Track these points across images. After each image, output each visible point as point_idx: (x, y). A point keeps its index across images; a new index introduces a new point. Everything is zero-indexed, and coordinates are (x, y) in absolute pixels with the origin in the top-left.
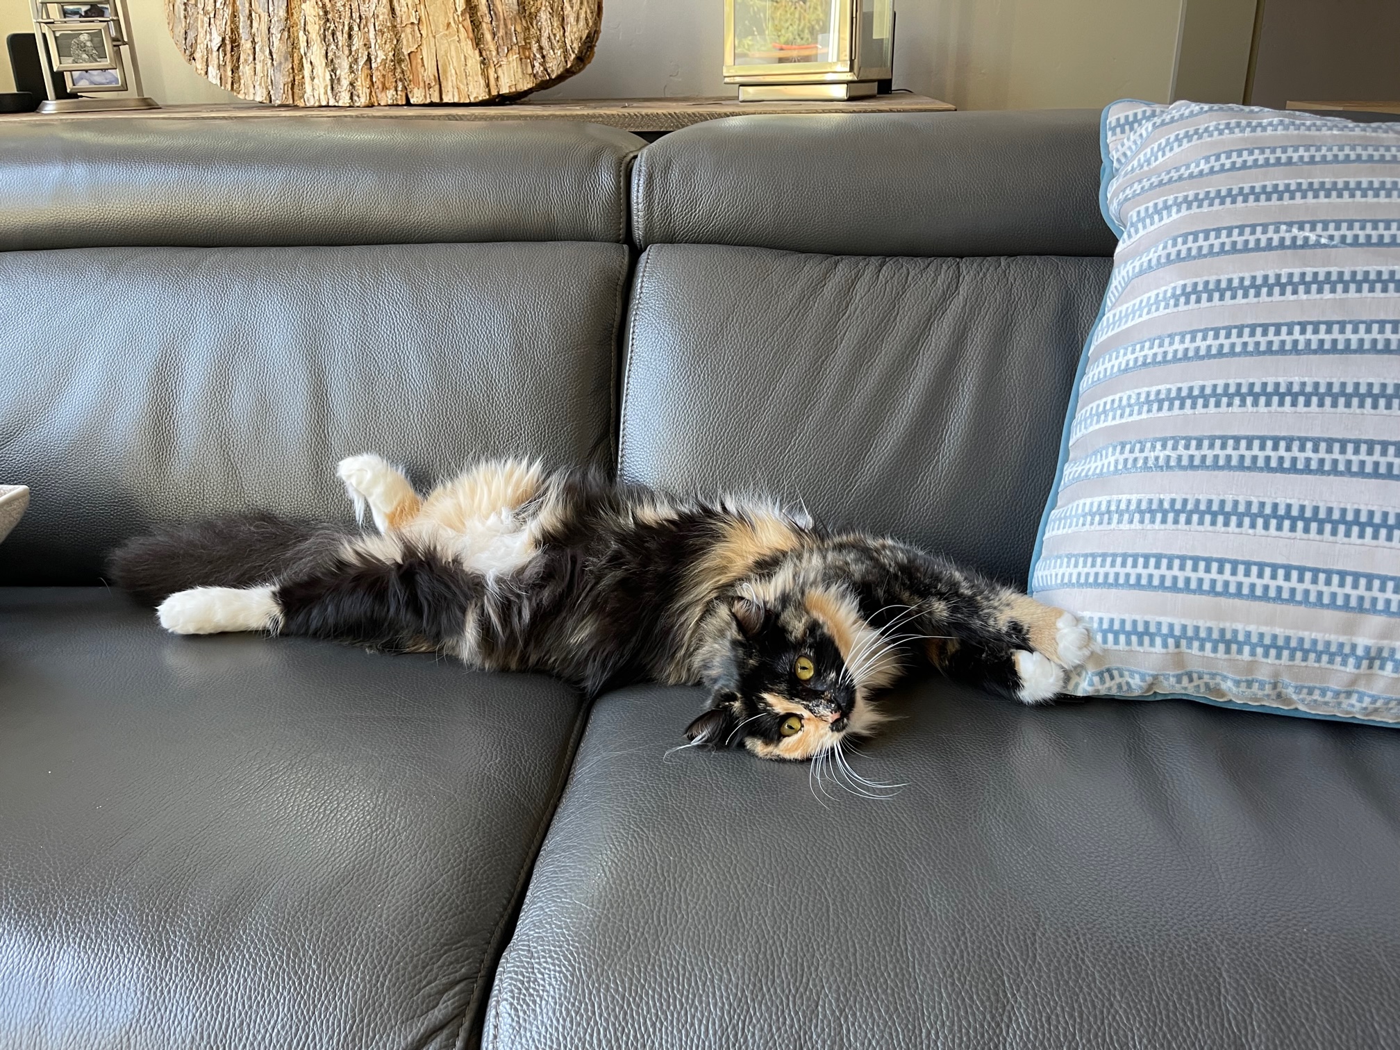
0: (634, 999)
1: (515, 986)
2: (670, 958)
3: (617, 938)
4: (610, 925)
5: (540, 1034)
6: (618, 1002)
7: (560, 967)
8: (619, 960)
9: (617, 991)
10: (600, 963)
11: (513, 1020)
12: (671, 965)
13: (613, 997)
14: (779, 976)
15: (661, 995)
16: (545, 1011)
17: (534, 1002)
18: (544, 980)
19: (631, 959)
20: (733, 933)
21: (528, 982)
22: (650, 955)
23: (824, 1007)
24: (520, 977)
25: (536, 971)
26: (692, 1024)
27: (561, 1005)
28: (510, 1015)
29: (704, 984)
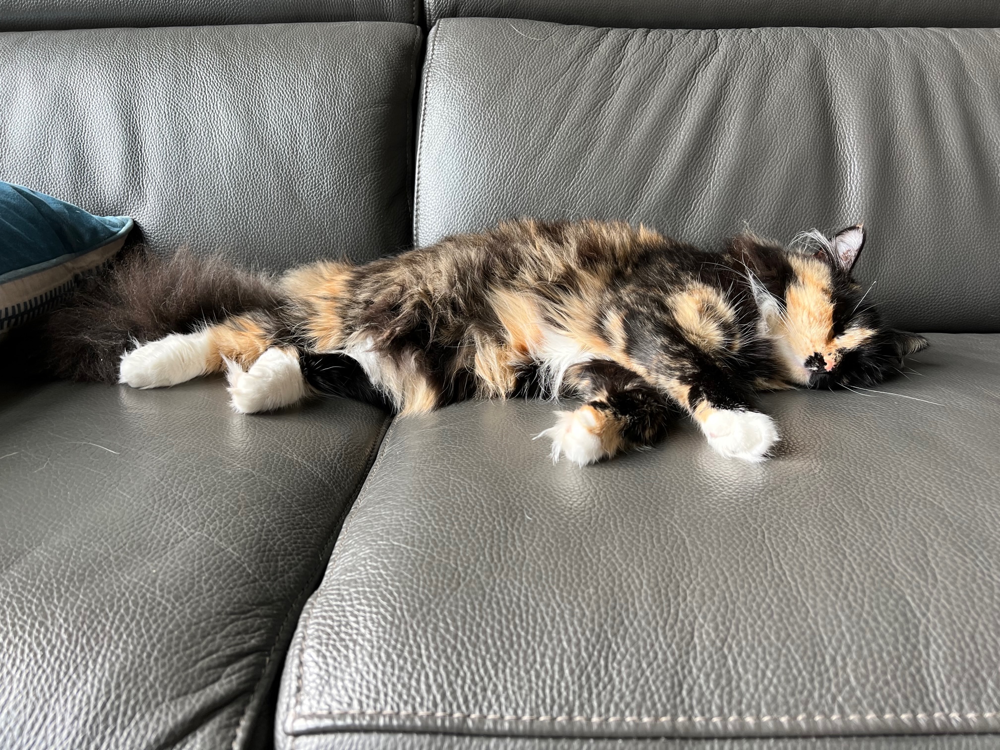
0: (469, 639)
1: (323, 631)
2: (509, 594)
3: (444, 576)
4: (435, 564)
5: (354, 682)
6: (449, 642)
7: (377, 607)
8: (448, 597)
9: (447, 630)
10: (426, 602)
11: (320, 669)
12: (511, 601)
13: (443, 638)
14: (642, 608)
15: (501, 633)
16: (359, 656)
17: (347, 647)
18: (358, 623)
19: (462, 597)
20: (580, 566)
21: (339, 626)
22: (485, 592)
23: (701, 640)
24: (329, 622)
25: (348, 614)
26: (543, 664)
27: (379, 649)
28: (317, 663)
29: (553, 620)
